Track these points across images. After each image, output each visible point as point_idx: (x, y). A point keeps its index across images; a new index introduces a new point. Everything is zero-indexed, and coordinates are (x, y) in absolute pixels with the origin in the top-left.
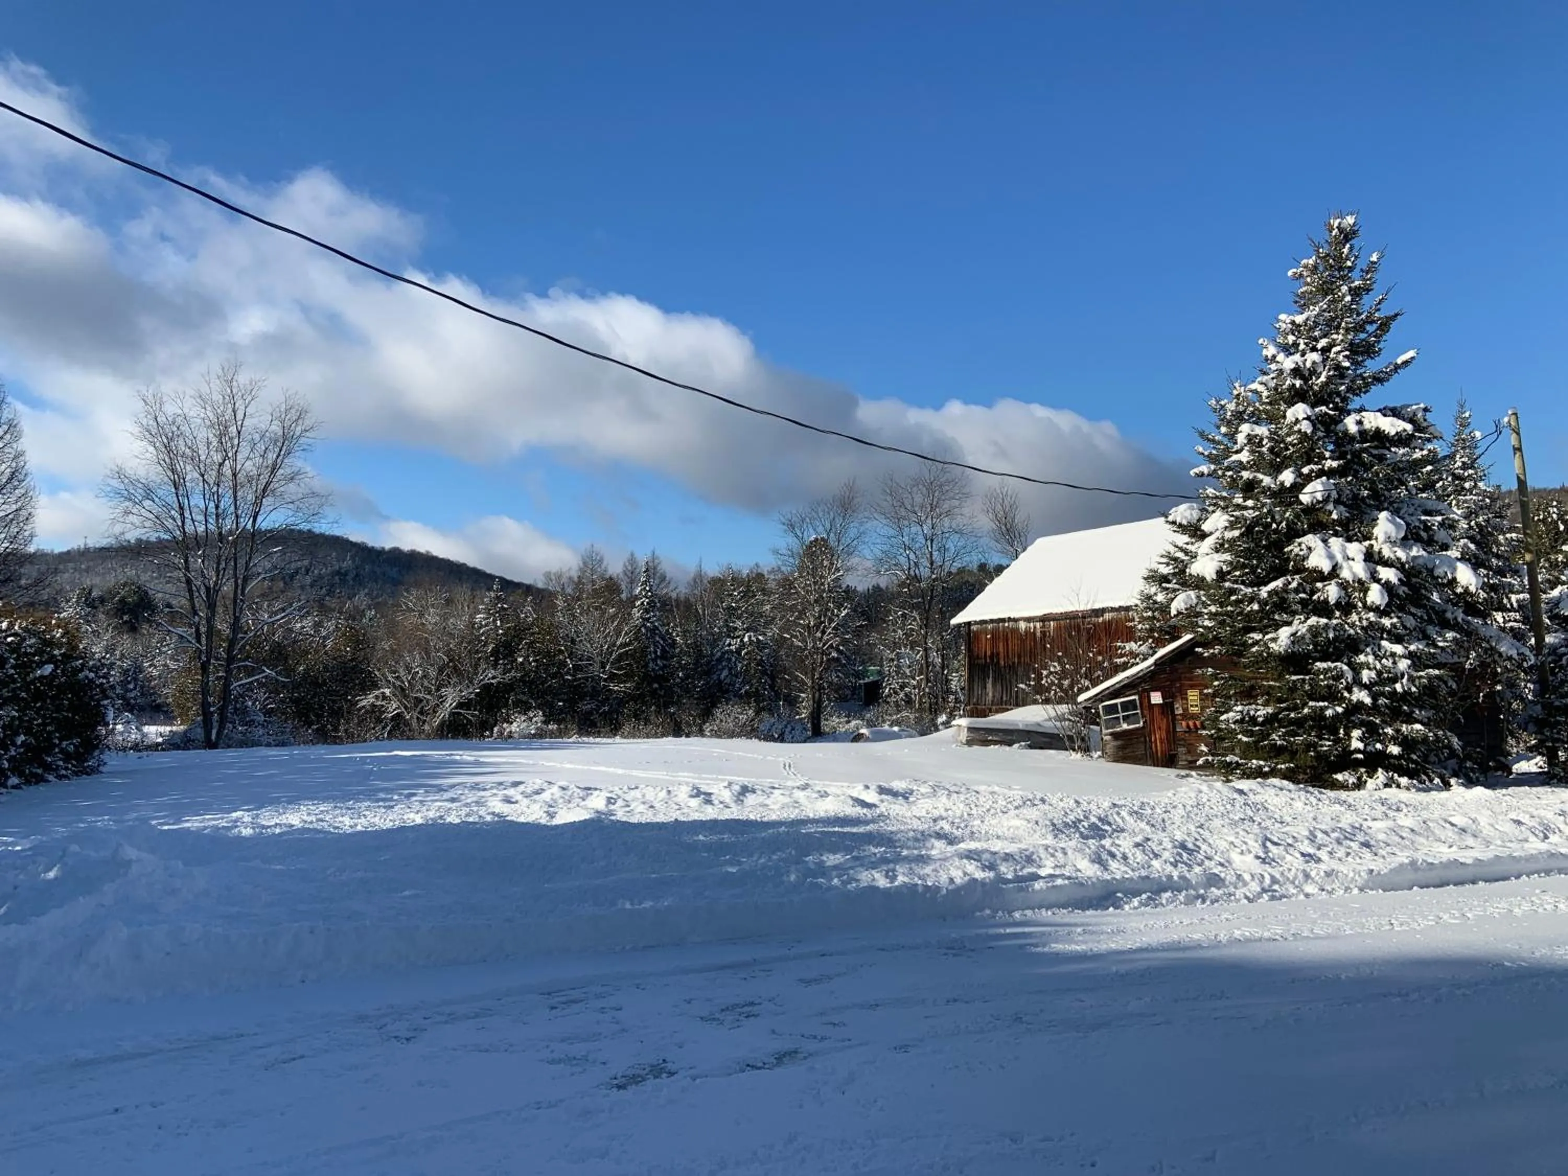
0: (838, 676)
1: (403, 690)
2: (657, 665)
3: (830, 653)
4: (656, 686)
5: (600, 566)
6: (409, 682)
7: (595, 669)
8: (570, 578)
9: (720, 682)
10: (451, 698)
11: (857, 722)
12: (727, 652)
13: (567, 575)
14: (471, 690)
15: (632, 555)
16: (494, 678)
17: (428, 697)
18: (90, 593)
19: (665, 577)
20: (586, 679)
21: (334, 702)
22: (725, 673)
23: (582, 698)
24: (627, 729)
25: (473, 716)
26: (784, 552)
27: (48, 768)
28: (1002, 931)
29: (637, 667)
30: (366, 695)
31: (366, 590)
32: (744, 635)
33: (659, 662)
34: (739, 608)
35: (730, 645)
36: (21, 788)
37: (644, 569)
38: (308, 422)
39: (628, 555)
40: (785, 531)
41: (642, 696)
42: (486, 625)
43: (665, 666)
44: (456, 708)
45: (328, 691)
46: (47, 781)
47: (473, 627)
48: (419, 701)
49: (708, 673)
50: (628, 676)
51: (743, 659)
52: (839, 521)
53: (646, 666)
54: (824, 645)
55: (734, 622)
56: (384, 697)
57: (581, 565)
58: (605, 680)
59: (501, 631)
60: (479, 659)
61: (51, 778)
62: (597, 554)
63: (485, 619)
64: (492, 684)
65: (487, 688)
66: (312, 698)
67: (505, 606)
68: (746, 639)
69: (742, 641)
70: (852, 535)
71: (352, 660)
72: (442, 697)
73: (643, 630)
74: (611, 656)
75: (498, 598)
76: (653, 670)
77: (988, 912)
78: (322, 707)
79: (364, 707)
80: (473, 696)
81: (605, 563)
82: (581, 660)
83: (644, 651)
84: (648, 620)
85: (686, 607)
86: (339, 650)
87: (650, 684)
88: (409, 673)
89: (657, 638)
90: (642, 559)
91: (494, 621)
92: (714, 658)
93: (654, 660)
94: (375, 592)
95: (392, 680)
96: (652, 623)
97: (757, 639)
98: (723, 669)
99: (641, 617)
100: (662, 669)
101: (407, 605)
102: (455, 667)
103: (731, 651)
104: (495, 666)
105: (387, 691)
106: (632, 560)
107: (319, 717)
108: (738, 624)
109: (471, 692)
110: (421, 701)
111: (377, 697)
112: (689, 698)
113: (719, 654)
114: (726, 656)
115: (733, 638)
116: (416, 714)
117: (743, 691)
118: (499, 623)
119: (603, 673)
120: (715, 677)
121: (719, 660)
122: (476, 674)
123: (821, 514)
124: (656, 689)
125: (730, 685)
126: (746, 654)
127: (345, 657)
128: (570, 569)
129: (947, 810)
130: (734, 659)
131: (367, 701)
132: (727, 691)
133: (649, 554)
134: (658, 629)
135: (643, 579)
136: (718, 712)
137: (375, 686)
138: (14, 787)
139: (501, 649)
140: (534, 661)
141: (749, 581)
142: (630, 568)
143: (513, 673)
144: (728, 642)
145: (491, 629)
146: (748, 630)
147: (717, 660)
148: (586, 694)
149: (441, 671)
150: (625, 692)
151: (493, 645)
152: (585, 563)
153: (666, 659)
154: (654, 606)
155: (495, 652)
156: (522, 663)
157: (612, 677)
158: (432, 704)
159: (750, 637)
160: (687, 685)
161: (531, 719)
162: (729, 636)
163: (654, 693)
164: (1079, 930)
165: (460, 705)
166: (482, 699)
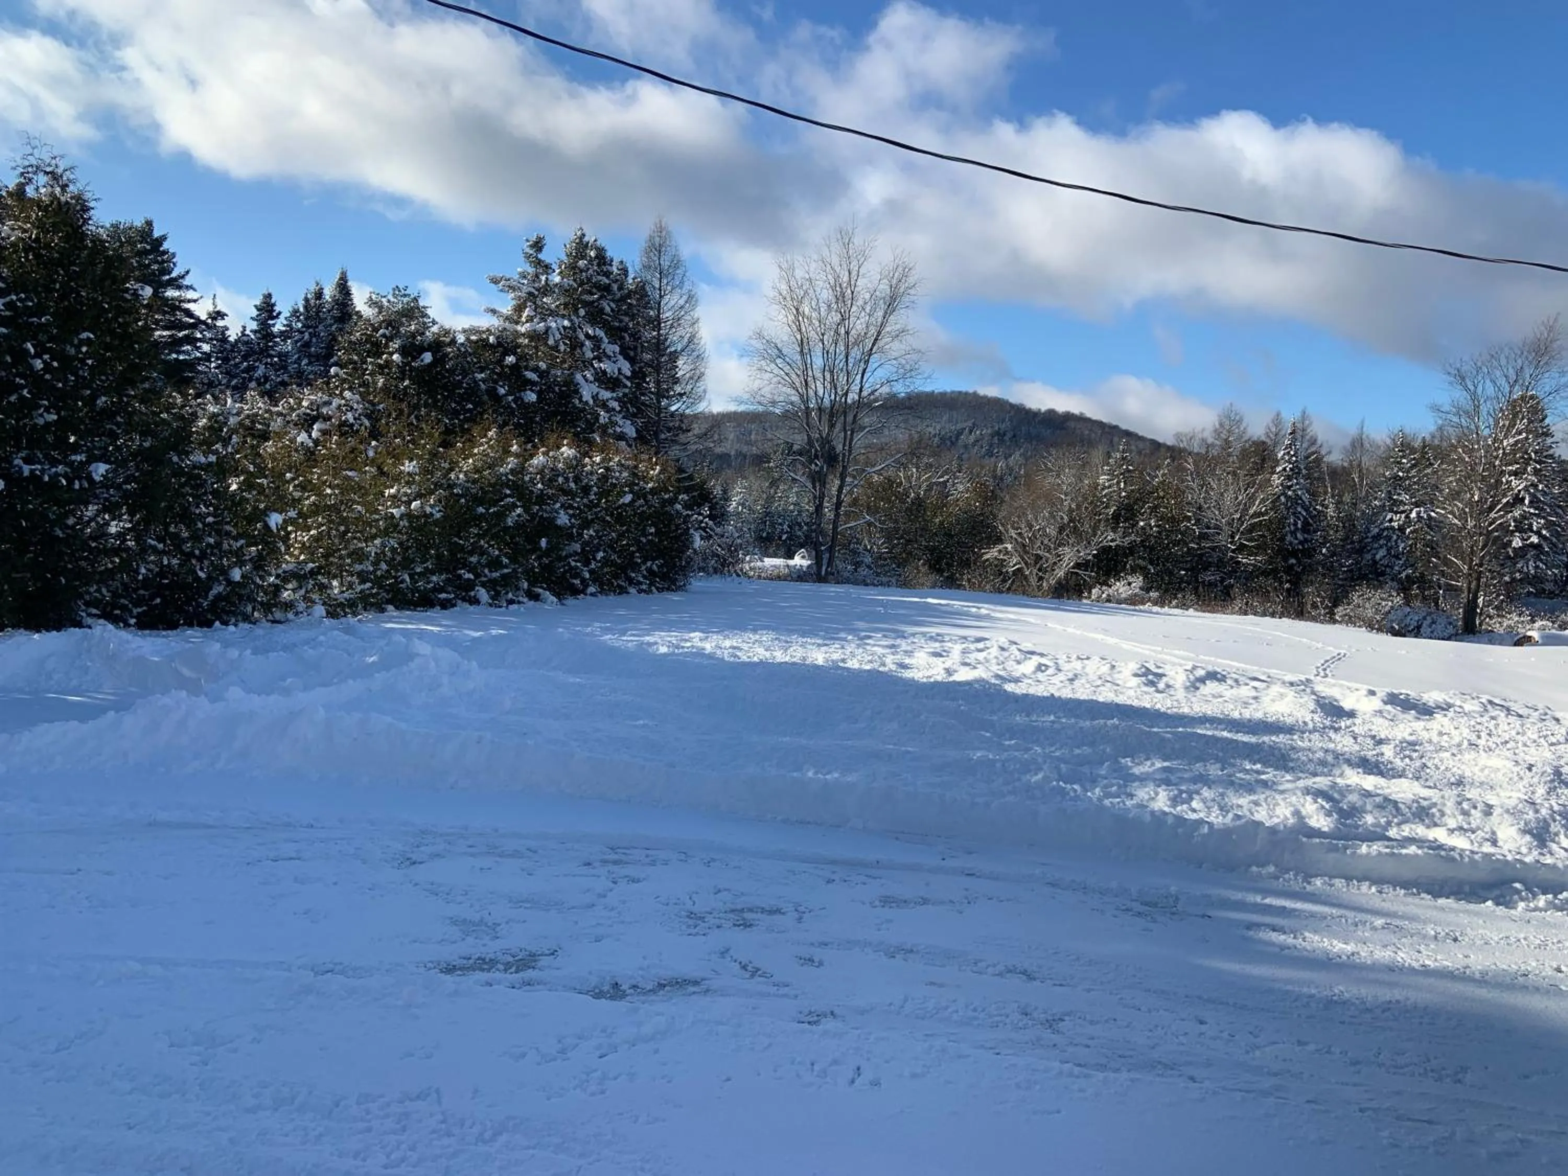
0: (1537, 567)
1: (1024, 546)
2: (1296, 538)
3: (1530, 537)
4: (1293, 561)
5: (1238, 428)
6: (1030, 539)
7: (1222, 539)
8: (1204, 440)
9: (1375, 562)
10: (1069, 556)
11: (1544, 623)
12: (1387, 528)
13: (1200, 436)
14: (1088, 552)
15: (1278, 414)
16: (1112, 541)
17: (1047, 554)
18: (792, 447)
19: (1315, 440)
20: (1213, 549)
21: (964, 552)
22: (1382, 553)
23: (1206, 569)
24: (1238, 603)
25: (1090, 577)
26: (1446, 408)
27: (631, 581)
28: (1258, 899)
29: (1272, 540)
30: (990, 548)
31: (1022, 450)
32: (1411, 510)
33: (1299, 535)
34: (1409, 478)
35: (1391, 520)
36: (596, 596)
37: (1289, 431)
38: (911, 280)
39: (1272, 415)
40: (1451, 383)
41: (1275, 571)
42: (1110, 487)
43: (1306, 540)
44: (1073, 568)
45: (958, 543)
46: (628, 593)
47: (1096, 489)
48: (1038, 558)
49: (1361, 551)
50: (1261, 548)
51: (1408, 538)
52: (1527, 372)
53: (1282, 539)
54: (1490, 524)
55: (1399, 494)
56: (1007, 553)
57: (1218, 426)
58: (1233, 551)
59: (1124, 494)
60: (1100, 521)
61: (633, 590)
62: (1236, 414)
63: (1109, 480)
64: (1111, 546)
65: (1106, 550)
66: (944, 548)
67: (1131, 468)
68: (1413, 515)
69: (1407, 517)
70: (1547, 389)
71: (982, 514)
72: (1059, 556)
73: (1283, 499)
74: (1242, 524)
75: (1123, 459)
76: (1291, 543)
77: (1271, 869)
78: (952, 557)
79: (987, 560)
80: (1090, 557)
81: (1244, 425)
82: (1209, 528)
83: (1282, 521)
84: (1289, 487)
85: (1339, 475)
86: (970, 505)
87: (1285, 559)
88: (1031, 529)
89: (1299, 509)
90: (1290, 417)
91: (1118, 483)
92: (1370, 535)
93: (1293, 533)
94: (1029, 453)
95: (1014, 536)
96: (1294, 491)
97: (1429, 515)
98: (1381, 547)
99: (1282, 485)
100: (1301, 543)
101: (1046, 465)
102: (1075, 527)
103: (1393, 528)
104: (1114, 530)
105: (1009, 546)
106: (1277, 420)
107: (949, 565)
108: (1405, 497)
109: (1088, 553)
110: (1041, 558)
111: (1000, 551)
112: (1333, 577)
113: (1377, 530)
114: (1385, 534)
115: (1396, 513)
116: (1035, 571)
117: (1403, 575)
118: (1122, 485)
119: (1231, 543)
120: (1369, 557)
121: (1377, 537)
122: (1095, 535)
123: (1503, 362)
124: (1293, 565)
125: (1387, 566)
126: (1411, 532)
127: (975, 511)
128: (1203, 430)
129: (1441, 734)
130: (1395, 537)
131: (992, 554)
132: (1383, 574)
133: (1298, 415)
134: (1301, 499)
135: (1287, 442)
136: (1355, 597)
137: (1000, 540)
138: (592, 594)
139: (1123, 512)
140: (1155, 526)
141: (1424, 447)
142: (1274, 429)
143: (1133, 537)
144: (1388, 517)
145: (1114, 491)
146: (1417, 505)
147: (1373, 537)
148: (1210, 564)
149: (1061, 530)
150: (1254, 566)
151: (1115, 508)
152: (1221, 425)
153: (1308, 532)
154: (1299, 473)
155: (1116, 517)
156: (1143, 528)
157: (1241, 548)
158: (1051, 562)
159: (1418, 513)
160: (1332, 562)
161: (1130, 584)
162: (1391, 511)
163: (1289, 569)
164: (1379, 922)
165: (1078, 565)
166: (1101, 561)
